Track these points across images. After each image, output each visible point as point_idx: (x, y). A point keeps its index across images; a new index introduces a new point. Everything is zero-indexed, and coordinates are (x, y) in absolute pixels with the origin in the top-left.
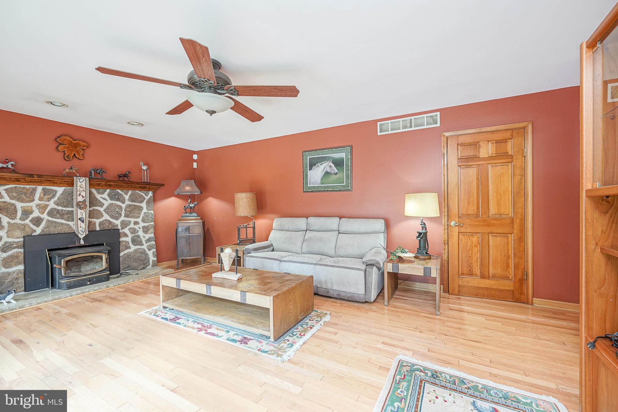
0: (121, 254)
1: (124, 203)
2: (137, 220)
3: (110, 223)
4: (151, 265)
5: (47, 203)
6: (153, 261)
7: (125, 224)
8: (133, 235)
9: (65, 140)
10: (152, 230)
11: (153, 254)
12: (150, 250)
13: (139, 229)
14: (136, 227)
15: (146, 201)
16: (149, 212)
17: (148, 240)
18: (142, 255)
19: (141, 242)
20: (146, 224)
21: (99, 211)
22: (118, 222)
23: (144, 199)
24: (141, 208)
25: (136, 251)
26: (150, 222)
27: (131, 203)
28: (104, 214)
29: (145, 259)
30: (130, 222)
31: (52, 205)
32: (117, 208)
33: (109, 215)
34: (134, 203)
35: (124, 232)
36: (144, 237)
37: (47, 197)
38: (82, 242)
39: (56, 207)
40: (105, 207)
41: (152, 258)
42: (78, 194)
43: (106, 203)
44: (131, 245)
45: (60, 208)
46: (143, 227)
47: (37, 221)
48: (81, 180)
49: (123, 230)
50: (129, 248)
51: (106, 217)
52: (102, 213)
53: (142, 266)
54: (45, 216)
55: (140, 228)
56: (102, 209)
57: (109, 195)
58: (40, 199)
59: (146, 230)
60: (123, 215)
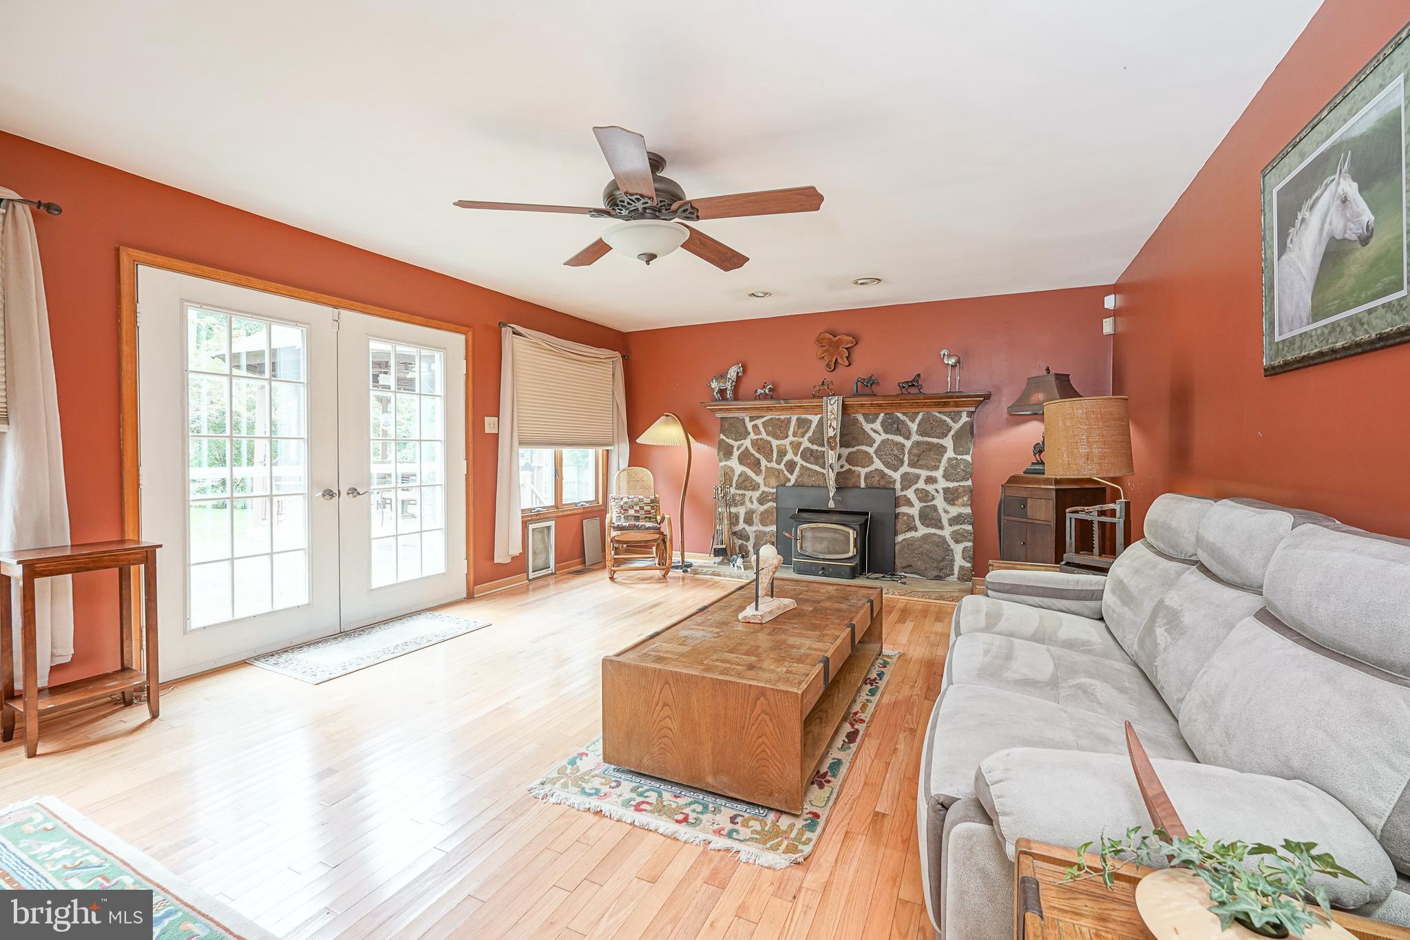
0: (900, 538)
1: (908, 438)
2: (934, 474)
3: (883, 475)
4: (956, 575)
5: (800, 440)
6: (961, 568)
7: (908, 481)
8: (924, 504)
9: (823, 339)
10: (965, 499)
11: (963, 553)
12: (957, 542)
13: (935, 494)
14: (930, 488)
15: (952, 433)
16: (959, 457)
17: (955, 520)
18: (937, 549)
19: (940, 521)
20: (951, 485)
21: (867, 453)
22: (896, 476)
23: (950, 429)
24: (942, 449)
25: (926, 537)
26: (961, 481)
27: (920, 439)
28: (875, 459)
29: (943, 559)
30: (918, 477)
31: (806, 443)
32: (895, 448)
33: (881, 461)
34: (926, 439)
35: (905, 496)
36: (946, 512)
37: (801, 430)
38: (831, 505)
39: (810, 445)
40: (875, 446)
41: (959, 562)
42: (829, 424)
43: (878, 439)
44: (918, 523)
45: (815, 447)
46: (946, 490)
47: (791, 466)
48: (832, 402)
49: (904, 493)
50: (915, 529)
51: (878, 464)
52: (872, 458)
53: (935, 573)
54: (798, 459)
55: (938, 492)
56: (871, 450)
57: (882, 424)
58: (795, 435)
59: (951, 496)
60: (906, 462)
